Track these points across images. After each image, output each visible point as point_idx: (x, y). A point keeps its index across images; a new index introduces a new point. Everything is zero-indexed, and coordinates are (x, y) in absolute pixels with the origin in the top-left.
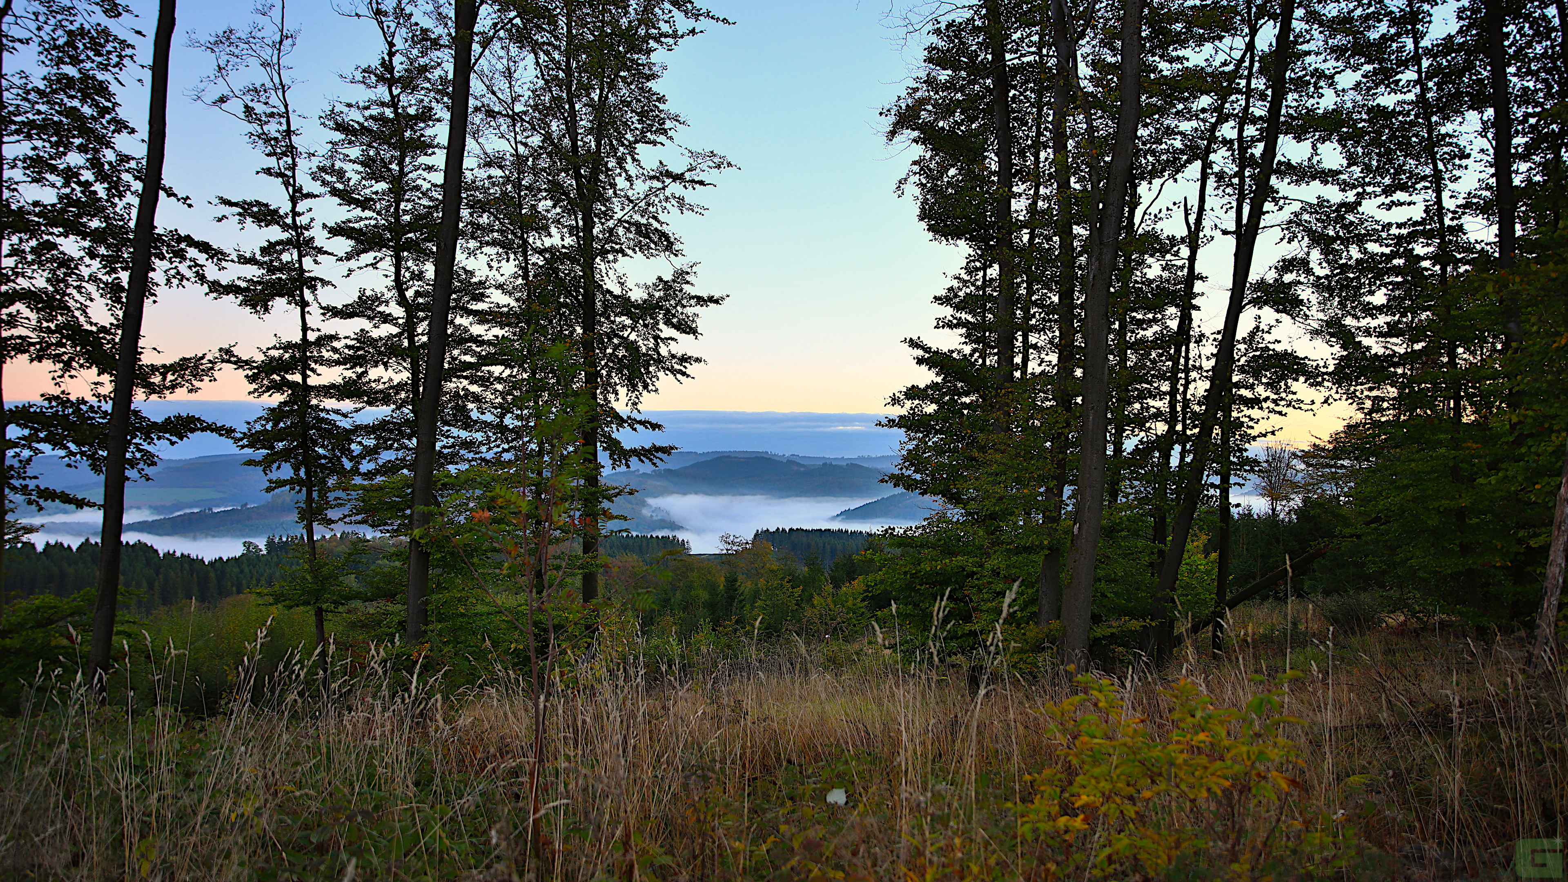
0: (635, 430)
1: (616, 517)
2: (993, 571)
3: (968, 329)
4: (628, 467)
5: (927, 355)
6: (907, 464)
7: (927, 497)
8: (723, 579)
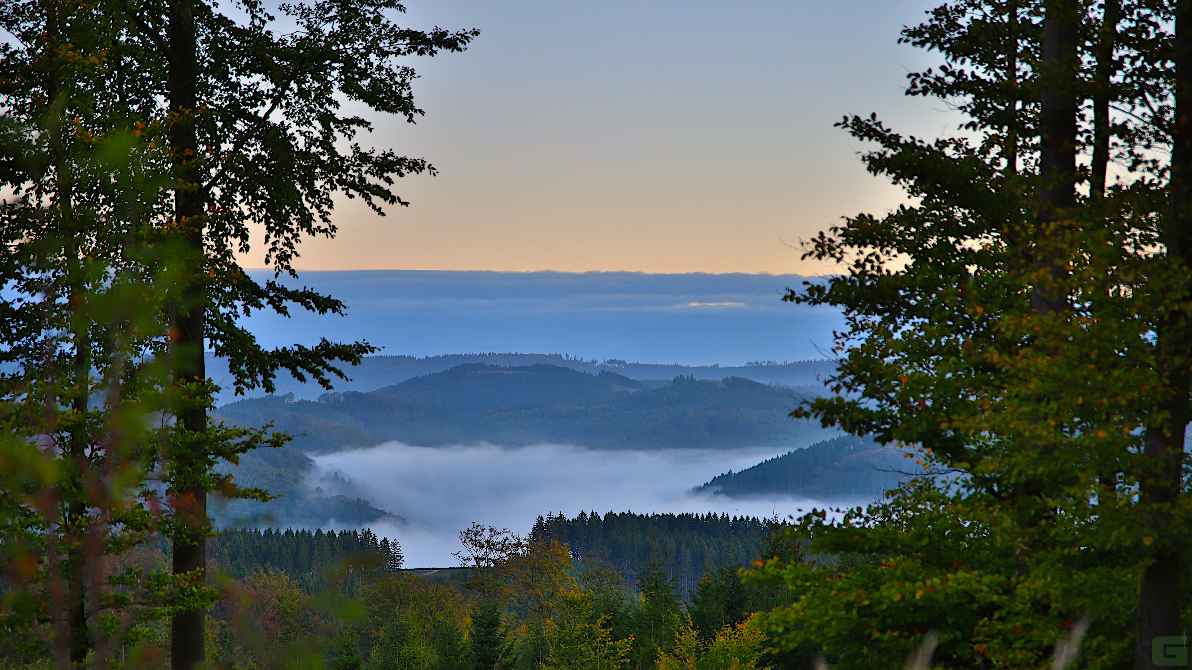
0: (283, 311)
1: (245, 495)
2: (1035, 603)
3: (978, 95)
4: (270, 388)
5: (890, 153)
6: (848, 379)
7: (893, 447)
8: (468, 621)
